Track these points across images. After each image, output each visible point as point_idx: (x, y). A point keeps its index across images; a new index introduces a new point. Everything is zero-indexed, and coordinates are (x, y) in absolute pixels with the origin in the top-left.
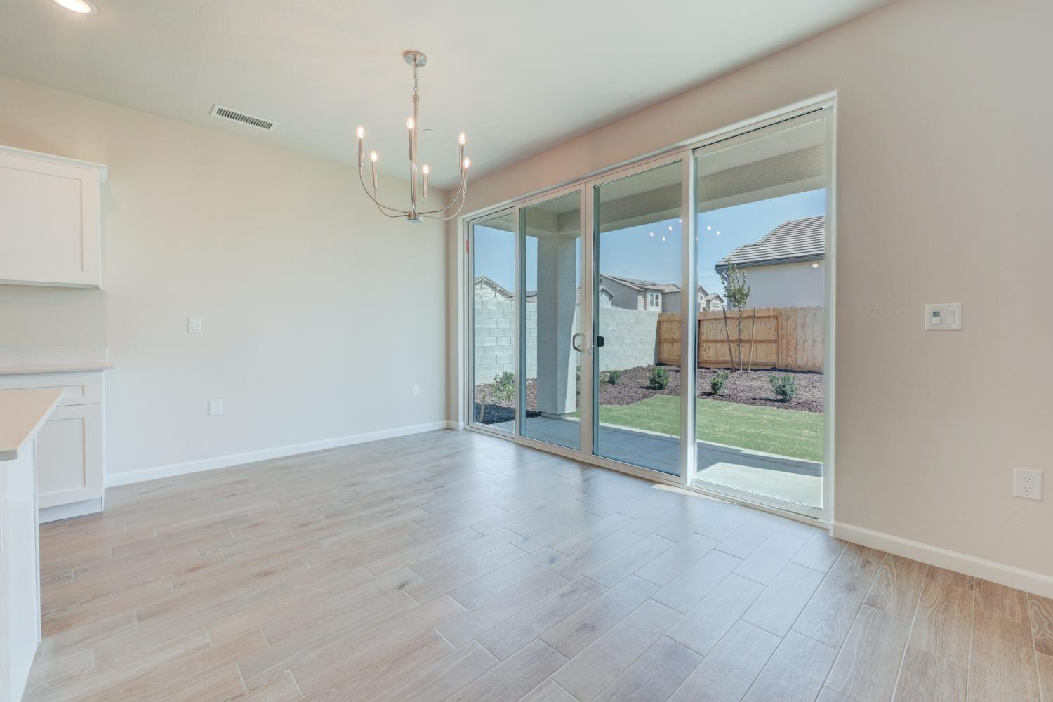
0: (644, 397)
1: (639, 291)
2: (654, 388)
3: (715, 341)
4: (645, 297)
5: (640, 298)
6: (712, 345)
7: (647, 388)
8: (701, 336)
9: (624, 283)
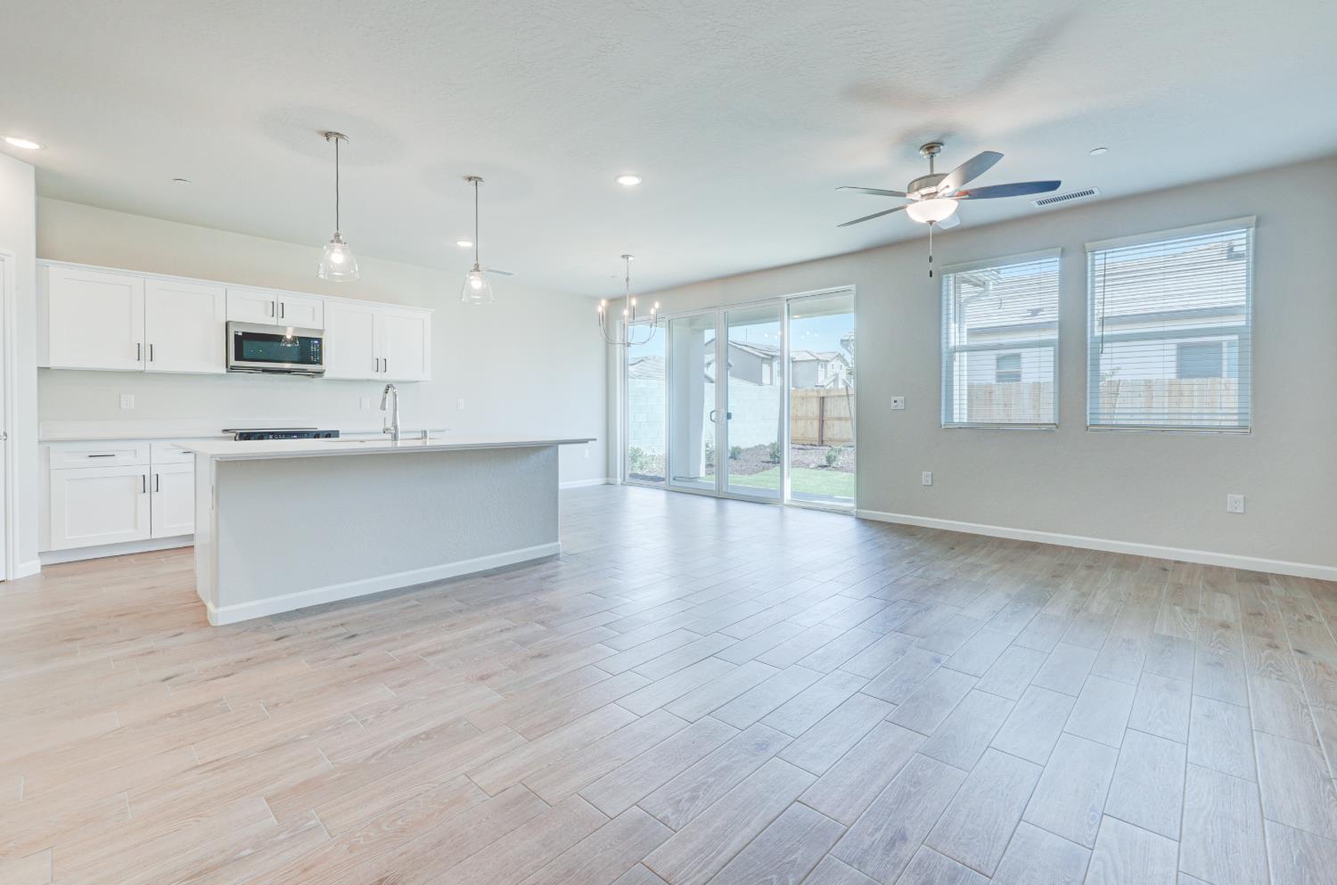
0: (763, 469)
1: (763, 358)
2: (774, 463)
3: (840, 419)
4: (771, 366)
5: (765, 368)
6: (837, 423)
7: (768, 462)
8: (825, 413)
9: (745, 348)
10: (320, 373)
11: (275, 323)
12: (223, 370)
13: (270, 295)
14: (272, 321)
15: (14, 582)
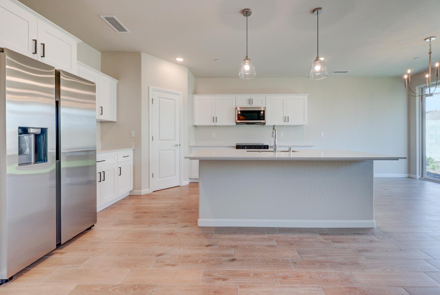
10: (264, 124)
11: (250, 107)
12: (235, 124)
13: (248, 97)
14: (249, 106)
15: (182, 187)
